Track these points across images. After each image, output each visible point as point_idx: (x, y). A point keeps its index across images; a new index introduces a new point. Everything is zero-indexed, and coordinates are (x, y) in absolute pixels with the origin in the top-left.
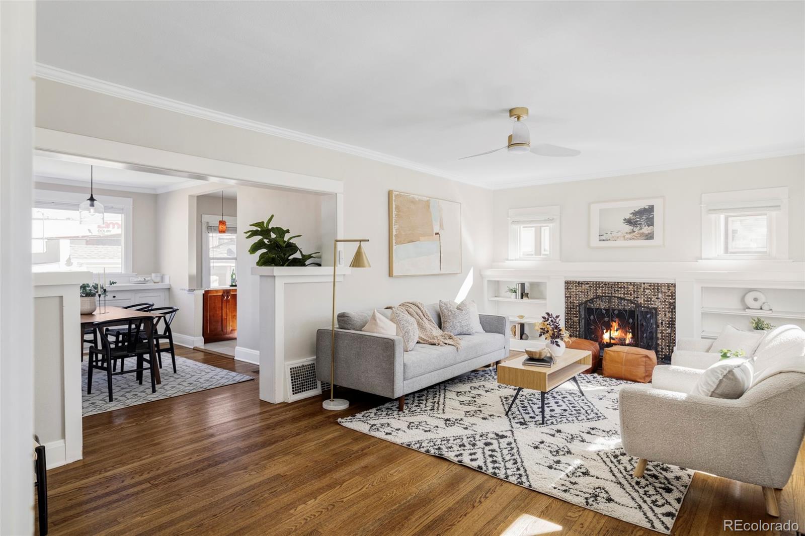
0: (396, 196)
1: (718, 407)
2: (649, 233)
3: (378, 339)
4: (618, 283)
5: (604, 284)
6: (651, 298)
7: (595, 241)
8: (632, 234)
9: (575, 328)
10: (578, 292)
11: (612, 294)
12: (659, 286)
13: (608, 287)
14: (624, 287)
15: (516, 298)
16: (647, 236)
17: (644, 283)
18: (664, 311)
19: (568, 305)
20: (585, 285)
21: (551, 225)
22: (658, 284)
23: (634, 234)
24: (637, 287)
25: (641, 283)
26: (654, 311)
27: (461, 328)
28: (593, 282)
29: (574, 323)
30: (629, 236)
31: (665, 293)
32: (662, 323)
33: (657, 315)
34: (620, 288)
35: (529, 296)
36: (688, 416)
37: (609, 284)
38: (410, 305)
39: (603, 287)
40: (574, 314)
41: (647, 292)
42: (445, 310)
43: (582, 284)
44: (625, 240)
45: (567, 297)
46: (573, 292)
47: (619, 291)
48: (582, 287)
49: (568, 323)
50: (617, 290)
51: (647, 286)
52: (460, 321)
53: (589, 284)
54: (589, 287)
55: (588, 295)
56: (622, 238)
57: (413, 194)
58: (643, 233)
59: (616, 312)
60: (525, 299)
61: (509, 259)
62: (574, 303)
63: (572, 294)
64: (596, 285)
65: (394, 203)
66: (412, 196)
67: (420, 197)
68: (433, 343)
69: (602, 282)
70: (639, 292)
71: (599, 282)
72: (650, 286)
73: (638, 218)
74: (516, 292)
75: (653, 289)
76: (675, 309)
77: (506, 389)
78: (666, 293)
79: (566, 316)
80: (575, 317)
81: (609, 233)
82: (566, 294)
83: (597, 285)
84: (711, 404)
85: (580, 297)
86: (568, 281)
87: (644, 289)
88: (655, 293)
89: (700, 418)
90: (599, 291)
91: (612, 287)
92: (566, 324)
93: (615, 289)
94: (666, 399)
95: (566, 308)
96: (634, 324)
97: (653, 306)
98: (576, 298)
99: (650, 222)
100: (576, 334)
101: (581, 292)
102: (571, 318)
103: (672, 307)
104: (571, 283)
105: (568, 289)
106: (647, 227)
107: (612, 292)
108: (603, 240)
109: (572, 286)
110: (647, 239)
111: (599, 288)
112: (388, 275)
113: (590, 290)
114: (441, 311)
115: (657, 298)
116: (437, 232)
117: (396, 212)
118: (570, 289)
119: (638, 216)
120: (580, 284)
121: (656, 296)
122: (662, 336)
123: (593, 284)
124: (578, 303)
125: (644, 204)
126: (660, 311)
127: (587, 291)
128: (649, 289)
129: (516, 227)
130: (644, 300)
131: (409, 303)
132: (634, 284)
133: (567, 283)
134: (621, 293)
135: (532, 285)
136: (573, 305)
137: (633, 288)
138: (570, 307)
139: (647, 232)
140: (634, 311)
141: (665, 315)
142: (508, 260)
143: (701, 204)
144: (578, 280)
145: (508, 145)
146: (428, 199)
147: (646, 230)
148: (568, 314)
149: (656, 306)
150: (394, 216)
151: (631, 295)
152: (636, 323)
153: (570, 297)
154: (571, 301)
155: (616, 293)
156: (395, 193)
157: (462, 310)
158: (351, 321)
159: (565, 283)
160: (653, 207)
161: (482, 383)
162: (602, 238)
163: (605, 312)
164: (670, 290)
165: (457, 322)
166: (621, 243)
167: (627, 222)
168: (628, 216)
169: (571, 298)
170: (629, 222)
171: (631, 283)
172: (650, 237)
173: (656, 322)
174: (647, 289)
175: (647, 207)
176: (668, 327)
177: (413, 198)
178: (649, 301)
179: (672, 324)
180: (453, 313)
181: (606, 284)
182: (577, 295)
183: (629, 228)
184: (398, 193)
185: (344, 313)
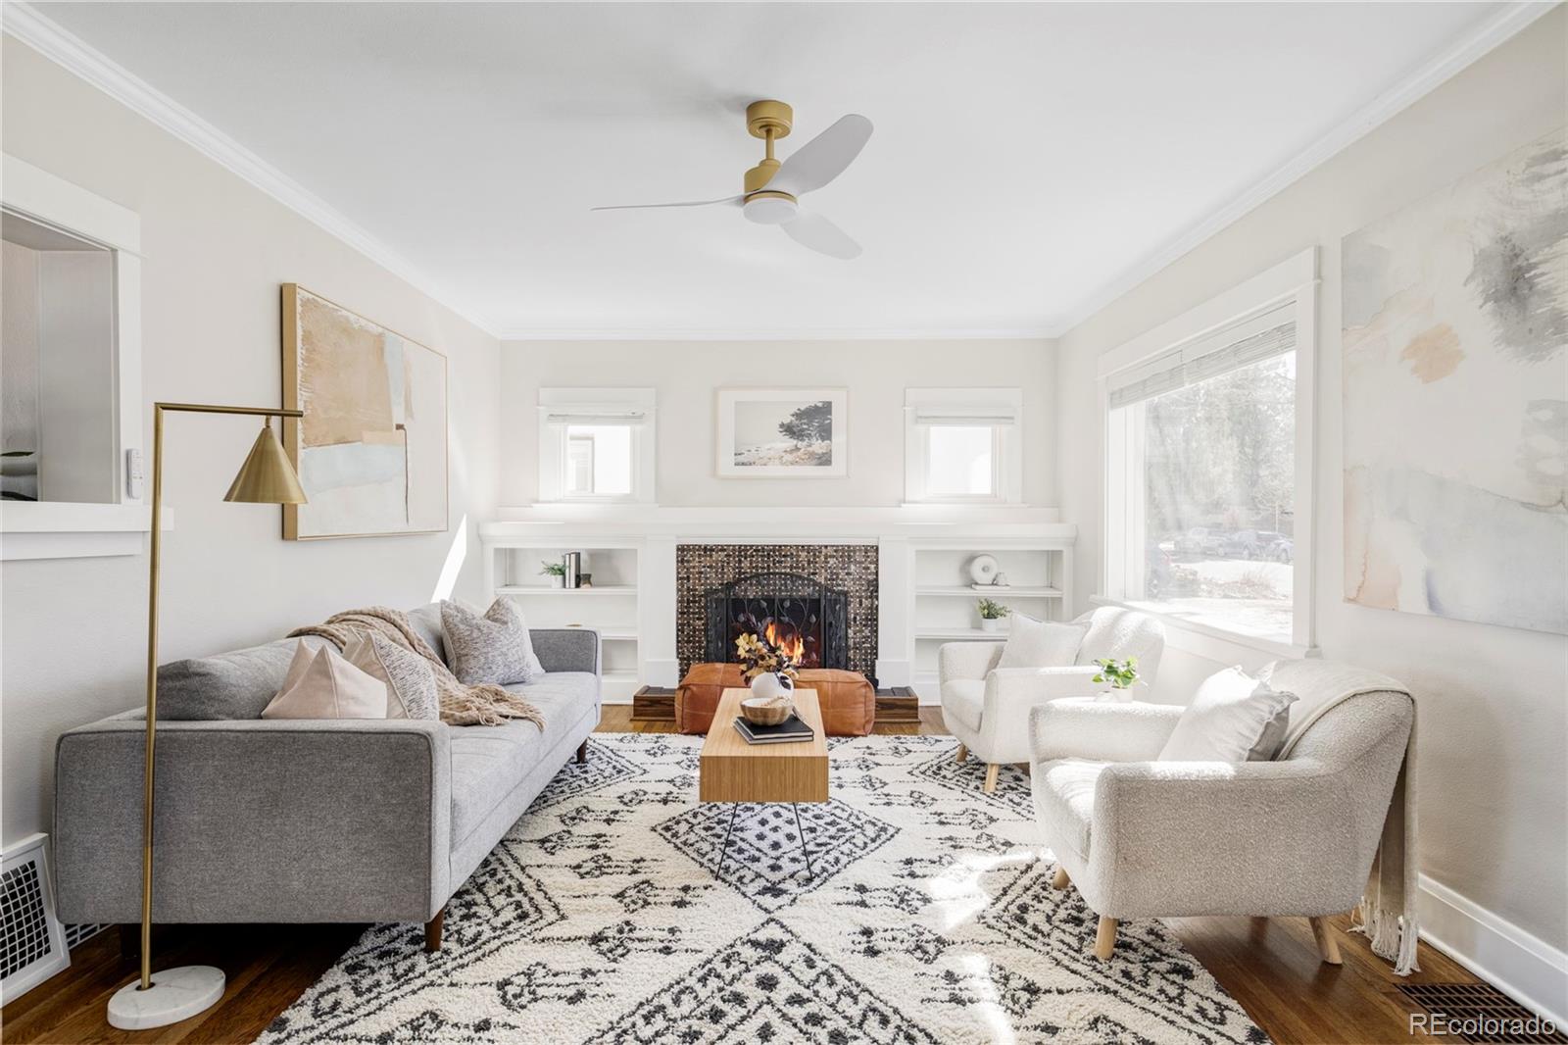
0: (306, 303)
1: (1294, 779)
2: (823, 454)
3: (363, 738)
4: (780, 546)
5: (755, 551)
6: (837, 574)
7: (726, 463)
8: (795, 454)
9: (698, 642)
10: (704, 567)
11: (769, 569)
12: (851, 551)
13: (762, 556)
14: (792, 554)
15: (564, 586)
16: (820, 458)
17: (826, 547)
18: (858, 597)
19: (682, 596)
20: (717, 552)
21: (638, 428)
22: (849, 547)
23: (799, 453)
24: (815, 554)
25: (820, 547)
26: (842, 598)
27: (507, 670)
28: (734, 546)
29: (694, 632)
30: (788, 457)
31: (861, 563)
32: (855, 618)
33: (847, 604)
34: (784, 556)
35: (592, 579)
36: (1245, 808)
37: (763, 549)
38: (369, 619)
39: (753, 556)
40: (696, 613)
41: (831, 562)
42: (461, 626)
43: (712, 550)
44: (782, 464)
45: (681, 578)
46: (694, 567)
47: (781, 562)
48: (711, 556)
49: (683, 632)
50: (778, 562)
51: (830, 550)
52: (504, 650)
53: (725, 550)
54: (726, 556)
55: (723, 573)
56: (777, 461)
57: (348, 311)
58: (813, 452)
59: (787, 604)
60: (585, 588)
61: (541, 499)
62: (696, 590)
63: (691, 573)
64: (740, 552)
65: (299, 323)
66: (344, 312)
67: (363, 322)
68: (469, 720)
69: (751, 546)
70: (816, 563)
71: (746, 546)
72: (836, 551)
73: (805, 424)
74: (563, 574)
75: (841, 557)
76: (877, 591)
77: (643, 805)
78: (863, 563)
79: (678, 619)
80: (698, 619)
81: (753, 451)
82: (678, 573)
83: (742, 551)
84: (1282, 776)
85: (707, 578)
86: (683, 546)
87: (826, 558)
88: (843, 565)
89: (1267, 810)
90: (746, 564)
91: (769, 554)
92: (678, 636)
93: (774, 560)
94: (1207, 782)
95: (679, 602)
96: (819, 624)
97: (840, 588)
98: (700, 581)
99: (826, 433)
100: (699, 653)
101: (710, 567)
102: (688, 622)
103: (873, 588)
104: (690, 550)
105: (682, 561)
106: (820, 441)
107: (769, 566)
108: (743, 464)
109: (692, 556)
110: (820, 464)
111: (745, 558)
112: (280, 536)
113: (728, 563)
114: (449, 630)
115: (847, 574)
116: (401, 423)
117: (304, 352)
118: (688, 561)
119: (805, 421)
120: (707, 550)
121: (845, 569)
122: (855, 643)
123: (734, 550)
124: (705, 590)
125: (813, 398)
126: (852, 597)
127: (723, 566)
128: (834, 556)
129: (556, 427)
130: (826, 578)
131: (362, 613)
132: (807, 549)
133: (682, 550)
134: (785, 567)
135: (595, 555)
136: (694, 595)
137: (806, 556)
138: (688, 600)
139: (820, 451)
140: (819, 600)
141: (861, 605)
142: (537, 502)
143: (905, 405)
144: (703, 542)
145: (741, 192)
146: (380, 330)
147: (818, 446)
148: (682, 613)
149: (846, 589)
150: (299, 361)
151: (803, 570)
152: (822, 620)
153: (688, 578)
154: (688, 588)
155: (776, 568)
156: (301, 295)
157: (505, 623)
158: (217, 689)
159: (678, 549)
160: (830, 403)
161: (577, 802)
162: (741, 459)
163: (765, 604)
164: (868, 557)
165: (496, 653)
166: (775, 470)
167: (786, 431)
168: (787, 420)
169: (689, 581)
170: (789, 430)
171: (803, 547)
172: (825, 460)
173: (847, 619)
174: (831, 556)
175: (820, 405)
176: (864, 626)
177: (347, 319)
178: (833, 580)
179: (872, 619)
180: (485, 630)
181: (759, 551)
182: (702, 573)
183: (790, 443)
184: (311, 296)
185: (184, 664)
